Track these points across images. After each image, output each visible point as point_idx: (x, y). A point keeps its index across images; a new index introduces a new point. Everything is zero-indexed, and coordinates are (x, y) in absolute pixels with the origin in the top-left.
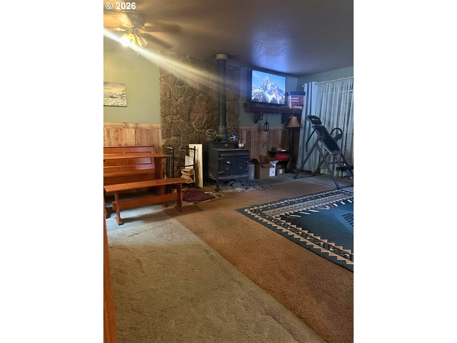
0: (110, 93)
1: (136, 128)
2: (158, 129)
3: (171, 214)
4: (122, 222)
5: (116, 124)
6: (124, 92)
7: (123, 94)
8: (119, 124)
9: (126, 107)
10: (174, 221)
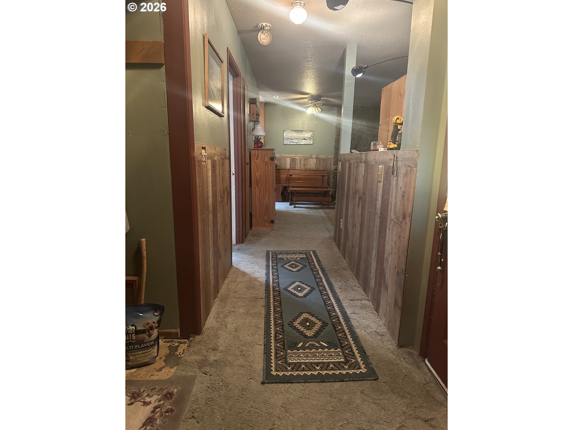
0: (304, 137)
1: (317, 158)
2: (331, 159)
3: (320, 208)
4: (295, 207)
5: (305, 156)
6: (312, 136)
7: (311, 137)
8: (307, 155)
9: (312, 145)
10: (321, 210)
